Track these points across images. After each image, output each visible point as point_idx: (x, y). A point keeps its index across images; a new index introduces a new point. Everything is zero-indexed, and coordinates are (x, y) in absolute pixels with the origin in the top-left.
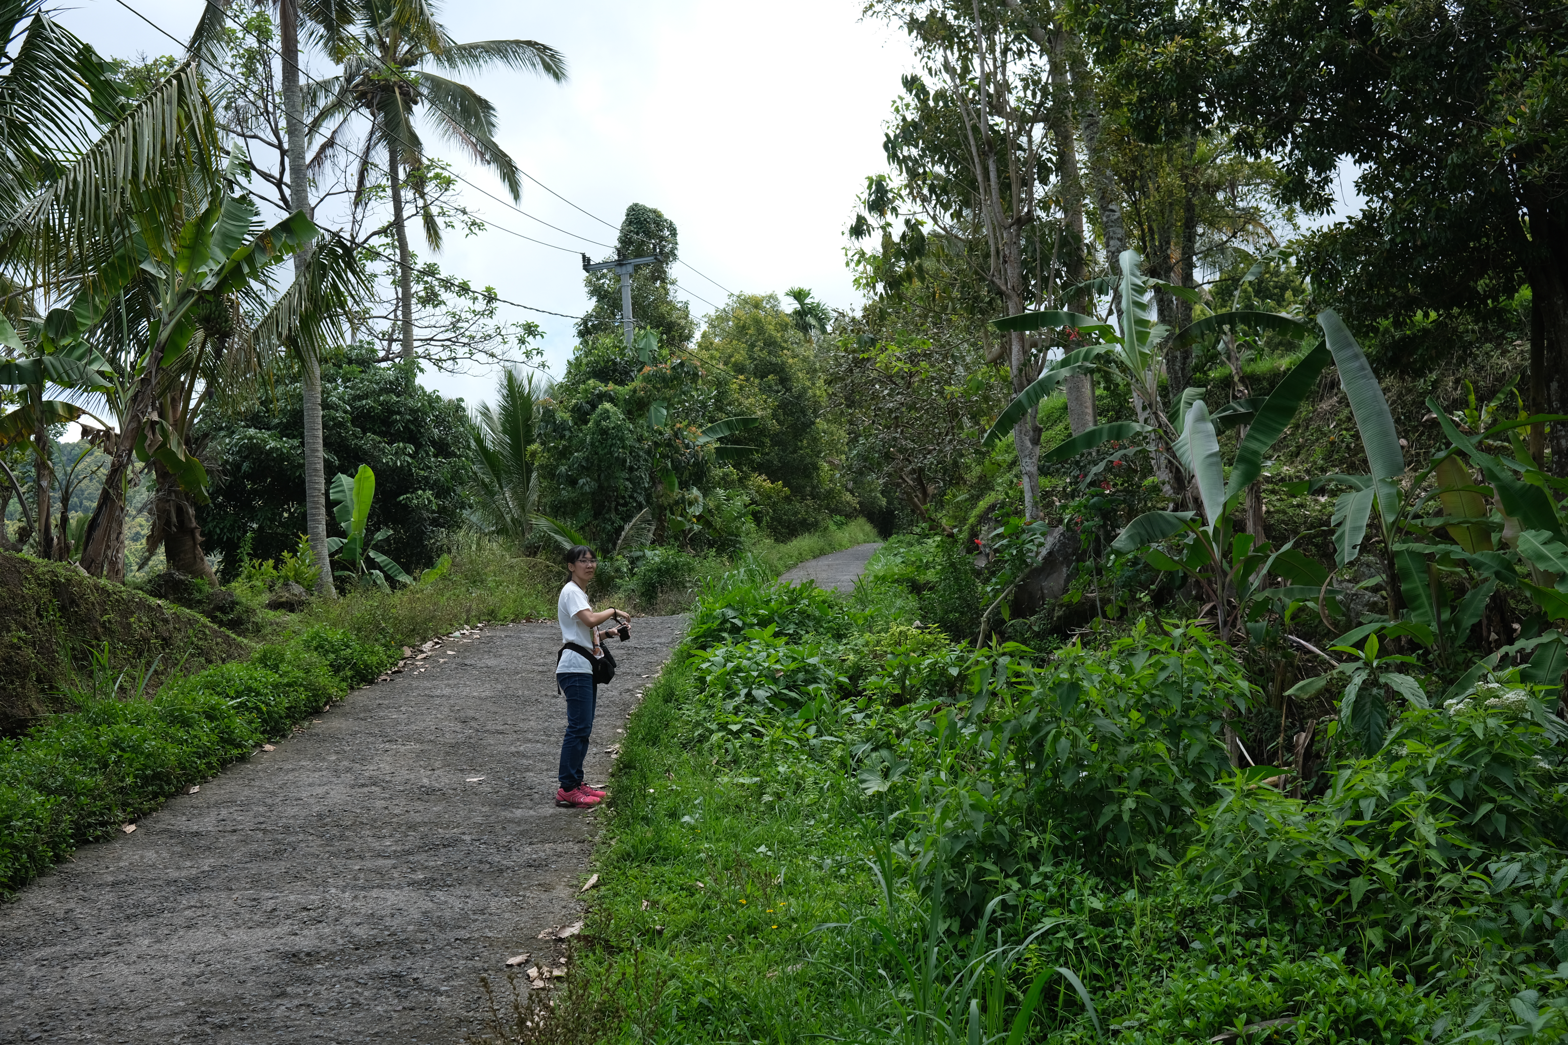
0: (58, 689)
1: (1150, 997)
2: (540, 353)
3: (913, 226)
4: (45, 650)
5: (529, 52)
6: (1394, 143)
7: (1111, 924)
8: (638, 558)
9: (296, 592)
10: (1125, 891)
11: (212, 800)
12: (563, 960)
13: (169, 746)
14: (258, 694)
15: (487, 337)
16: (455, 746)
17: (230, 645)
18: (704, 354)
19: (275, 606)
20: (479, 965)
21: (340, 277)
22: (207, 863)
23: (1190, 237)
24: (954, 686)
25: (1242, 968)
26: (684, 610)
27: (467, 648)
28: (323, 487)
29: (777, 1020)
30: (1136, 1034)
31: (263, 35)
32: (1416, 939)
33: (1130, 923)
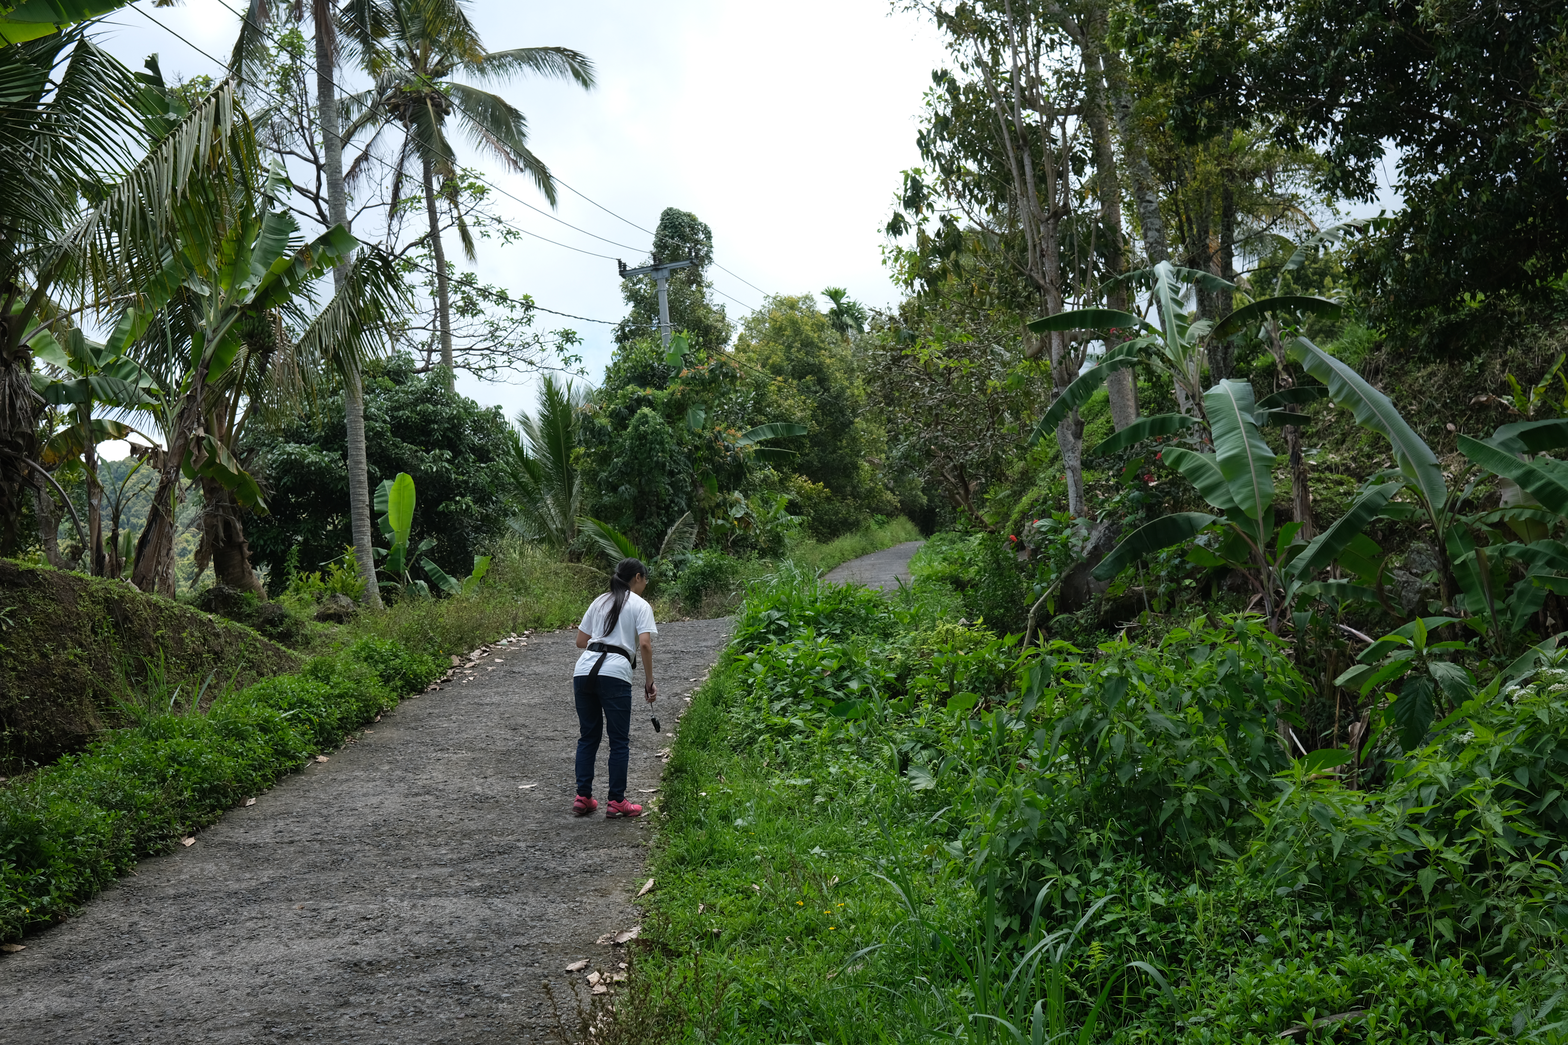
0: (113, 704)
1: (1217, 992)
2: (578, 359)
3: (948, 222)
4: (100, 667)
5: (557, 58)
6: (1437, 125)
7: (1174, 919)
8: (681, 562)
9: (344, 603)
10: (1186, 885)
11: (269, 812)
12: (623, 965)
13: (225, 760)
14: (310, 705)
15: (526, 345)
16: (507, 753)
17: (280, 658)
18: (743, 358)
19: (323, 617)
20: (539, 971)
21: (379, 289)
22: (266, 874)
23: (1229, 225)
24: (1002, 683)
25: (1308, 962)
26: (729, 613)
27: (514, 655)
28: (367, 499)
29: (839, 1021)
30: (1204, 1030)
31: (296, 52)
32: (1485, 930)
33: (1193, 918)
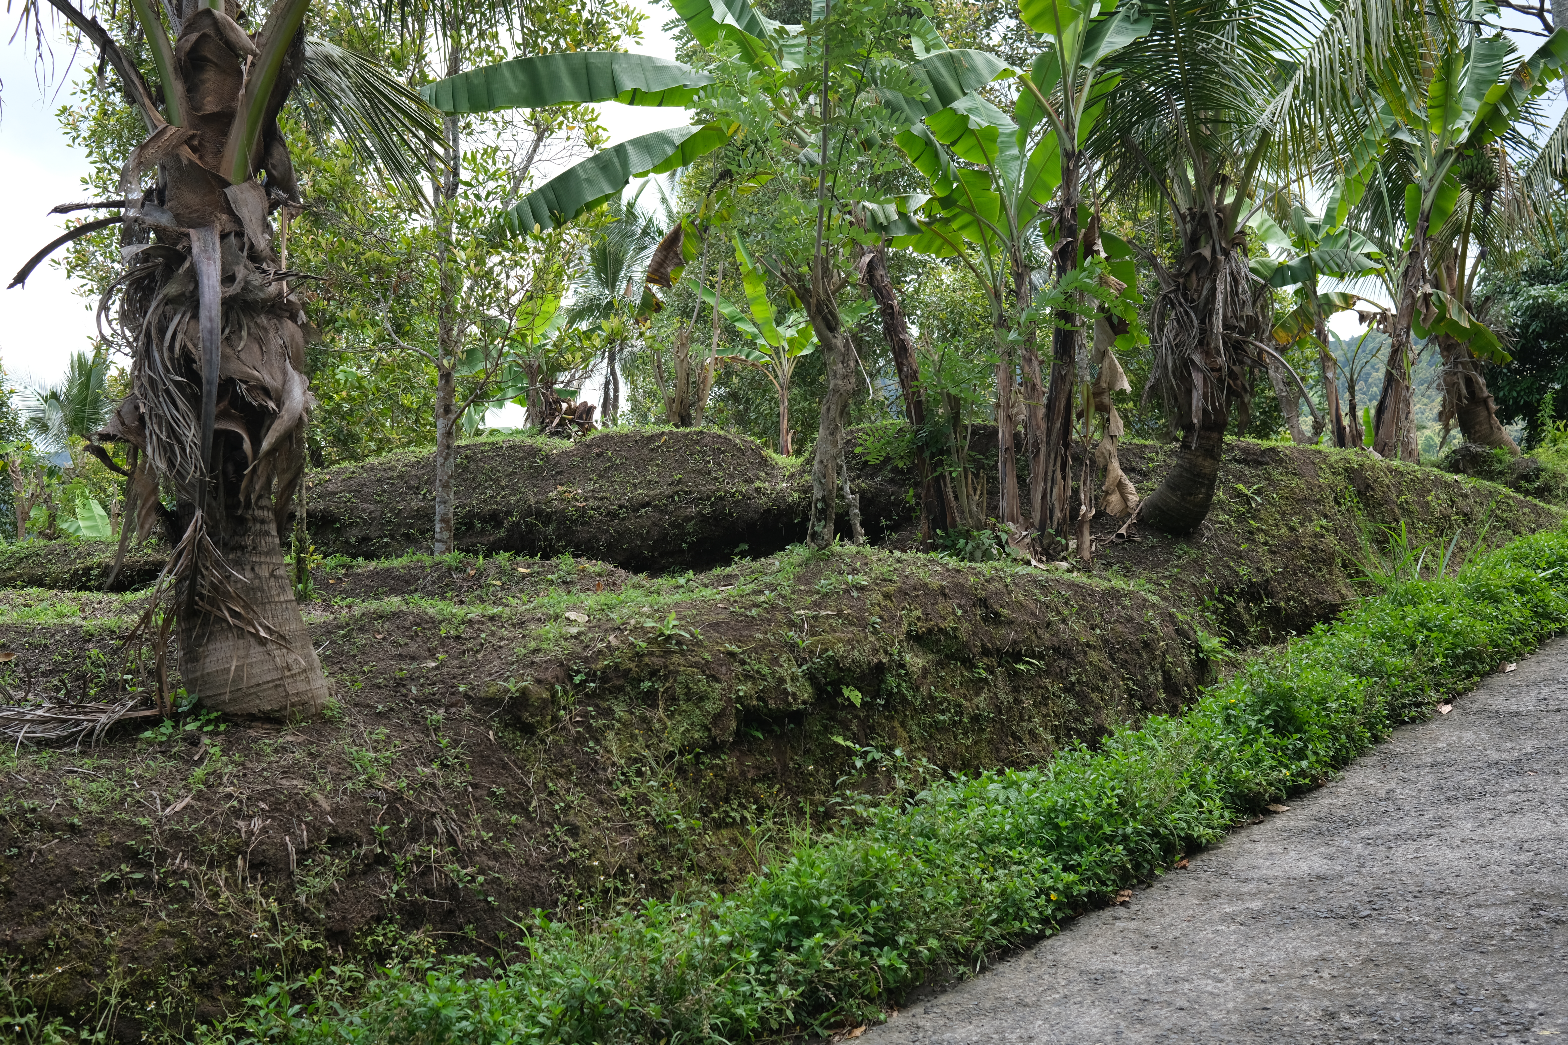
0: (1363, 573)
4: (1346, 536)
11: (1531, 679)
13: (1478, 623)
17: (1539, 515)
22: (1530, 744)
